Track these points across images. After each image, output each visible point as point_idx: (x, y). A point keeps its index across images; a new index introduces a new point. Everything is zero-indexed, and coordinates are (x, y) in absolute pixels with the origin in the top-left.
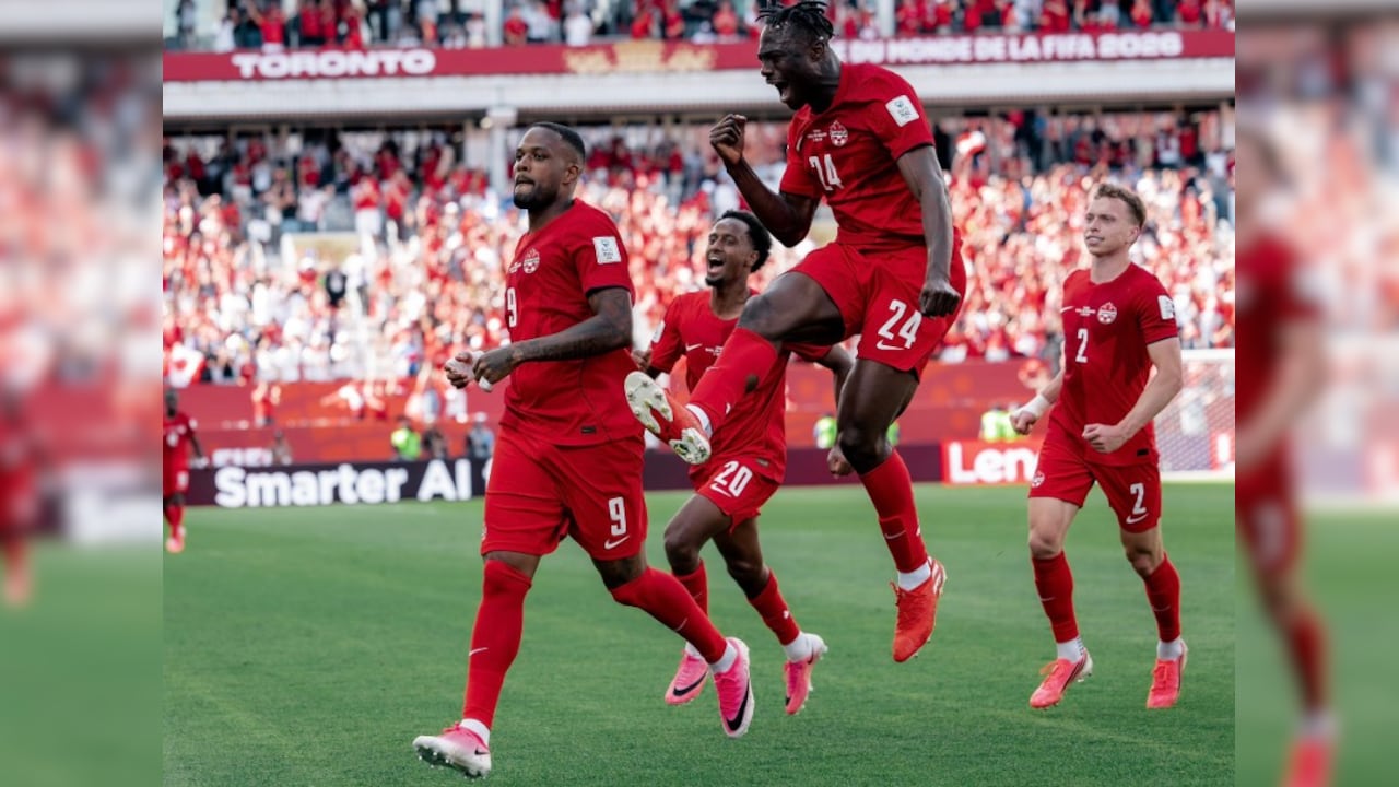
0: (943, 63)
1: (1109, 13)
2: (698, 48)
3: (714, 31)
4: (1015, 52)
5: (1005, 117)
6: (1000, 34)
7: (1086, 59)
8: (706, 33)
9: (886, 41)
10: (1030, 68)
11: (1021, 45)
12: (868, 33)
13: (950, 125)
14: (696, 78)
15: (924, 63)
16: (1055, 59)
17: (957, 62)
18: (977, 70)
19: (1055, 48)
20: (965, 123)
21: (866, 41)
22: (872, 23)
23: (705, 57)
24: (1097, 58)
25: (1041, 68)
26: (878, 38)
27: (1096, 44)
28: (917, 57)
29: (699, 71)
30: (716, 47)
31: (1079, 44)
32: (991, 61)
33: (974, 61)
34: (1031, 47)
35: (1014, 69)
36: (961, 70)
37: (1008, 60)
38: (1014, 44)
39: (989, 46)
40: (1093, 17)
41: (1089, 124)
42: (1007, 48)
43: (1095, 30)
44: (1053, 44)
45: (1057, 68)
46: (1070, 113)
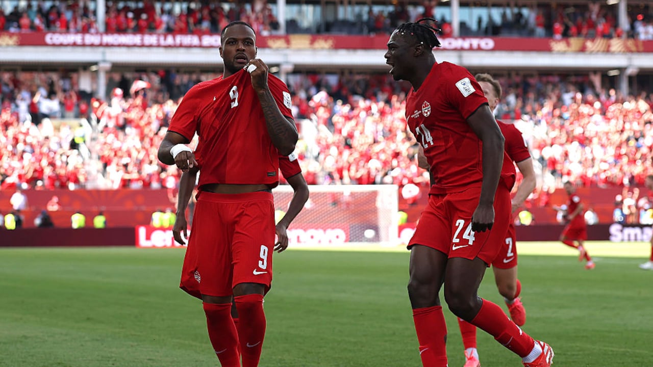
0: (128, 46)
1: (205, 25)
2: (11, 35)
3: (19, 27)
4: (162, 42)
5: (156, 73)
6: (155, 34)
7: (195, 47)
8: (15, 27)
9: (101, 34)
10: (169, 51)
11: (165, 39)
12: (93, 31)
13: (129, 76)
14: (10, 49)
15: (119, 46)
16: (181, 46)
17: (135, 46)
18: (145, 50)
19: (181, 41)
20: (137, 75)
21: (92, 34)
22: (94, 25)
23: (15, 39)
24: (201, 47)
25: (174, 51)
26: (97, 33)
27: (200, 40)
28: (116, 43)
29: (11, 46)
30: (20, 35)
31: (194, 40)
32: (150, 46)
33: (142, 46)
34: (170, 40)
35: (161, 50)
36: (136, 50)
37: (159, 46)
38: (162, 38)
39: (151, 39)
40: (198, 27)
41: (194, 77)
42: (158, 40)
43: (200, 34)
44: (179, 39)
45: (182, 50)
46: (185, 72)
